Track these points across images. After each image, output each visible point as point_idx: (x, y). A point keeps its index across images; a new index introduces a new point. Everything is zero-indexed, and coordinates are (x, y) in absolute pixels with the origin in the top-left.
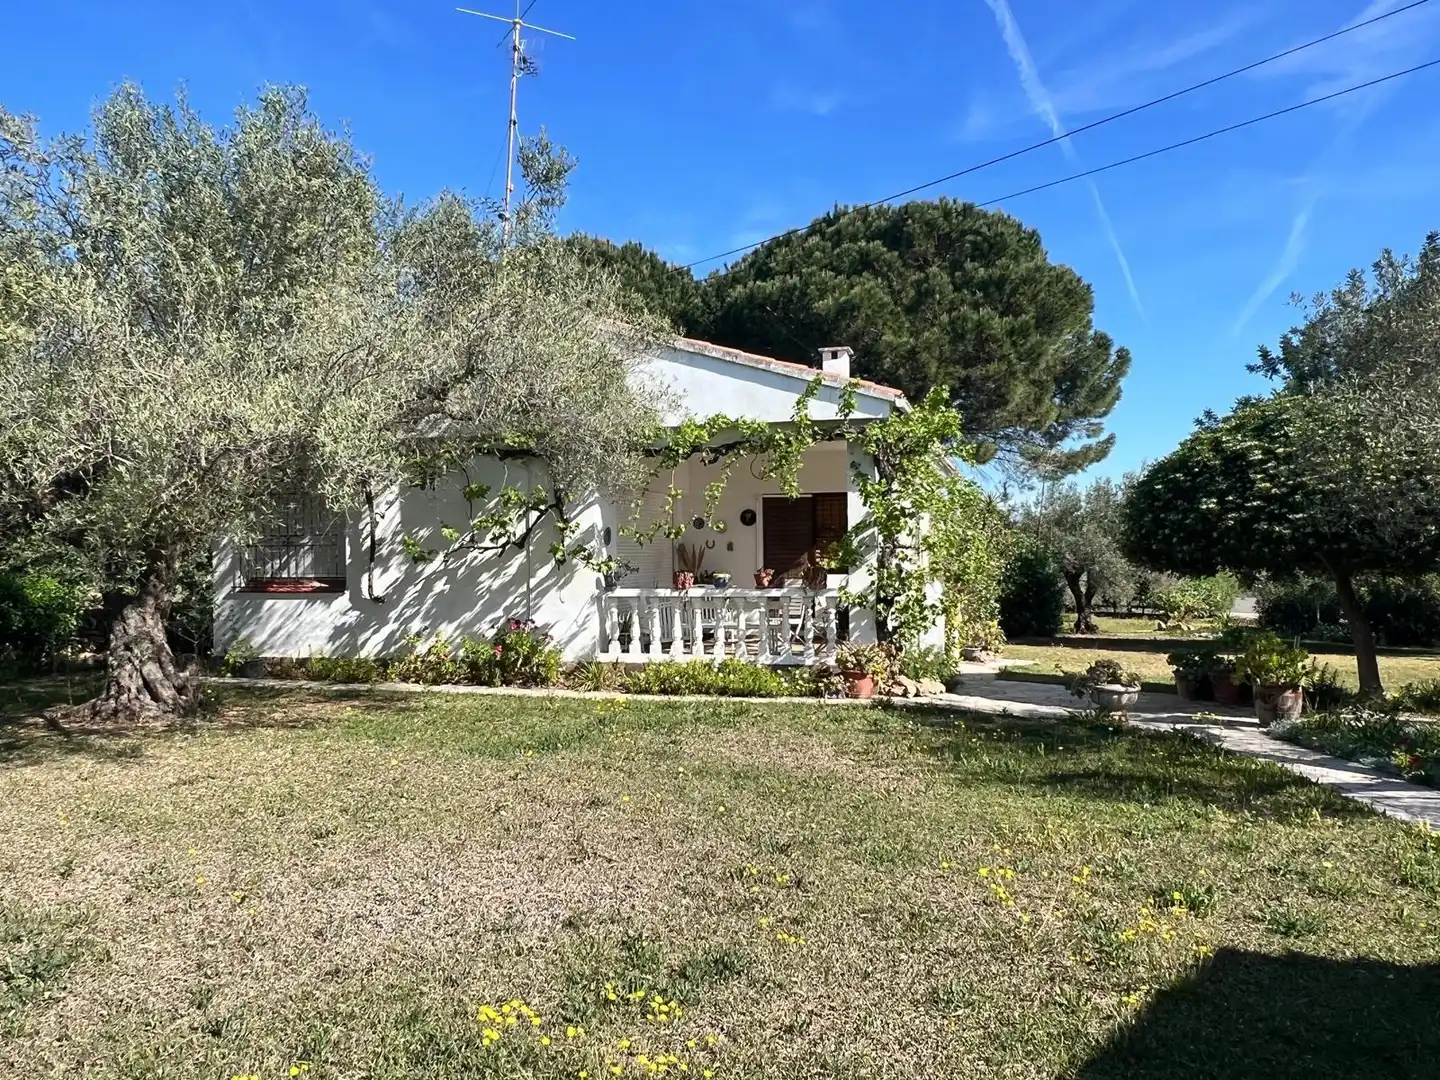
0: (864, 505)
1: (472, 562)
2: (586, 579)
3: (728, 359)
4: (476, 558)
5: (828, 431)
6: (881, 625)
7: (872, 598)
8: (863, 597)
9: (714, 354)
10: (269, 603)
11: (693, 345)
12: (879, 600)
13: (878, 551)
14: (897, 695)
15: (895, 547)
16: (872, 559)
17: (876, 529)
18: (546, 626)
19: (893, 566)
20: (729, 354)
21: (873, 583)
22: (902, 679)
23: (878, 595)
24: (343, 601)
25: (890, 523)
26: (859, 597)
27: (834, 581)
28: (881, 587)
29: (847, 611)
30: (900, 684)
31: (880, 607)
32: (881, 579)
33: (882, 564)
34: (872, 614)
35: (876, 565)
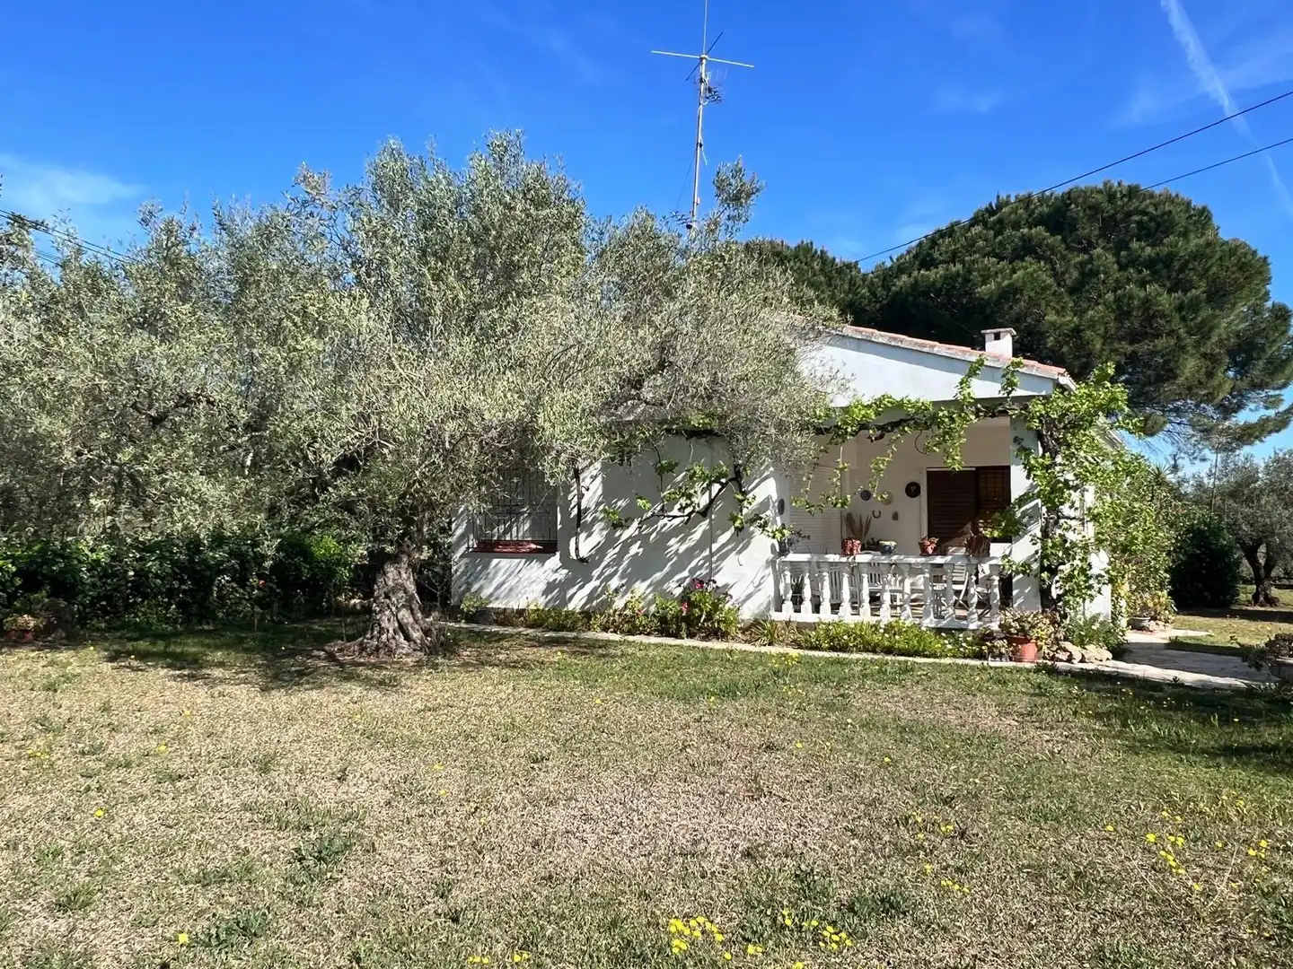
0: (1028, 477)
1: (662, 528)
2: (762, 545)
3: (893, 344)
4: (665, 525)
5: (991, 408)
6: (1045, 593)
7: (1035, 566)
8: (1026, 565)
9: (881, 340)
10: (495, 561)
11: (861, 332)
12: (1043, 569)
13: (1041, 522)
14: (1061, 660)
15: (1059, 518)
16: (1036, 530)
17: (1039, 501)
18: (726, 586)
19: (1057, 536)
20: (895, 339)
21: (1037, 552)
22: (1068, 645)
23: (1042, 562)
24: (555, 561)
25: (1054, 495)
26: (1022, 566)
27: (997, 550)
28: (1045, 556)
29: (1010, 577)
30: (1065, 650)
31: (1045, 575)
32: (1044, 548)
33: (1045, 533)
34: (1036, 581)
35: (1039, 535)
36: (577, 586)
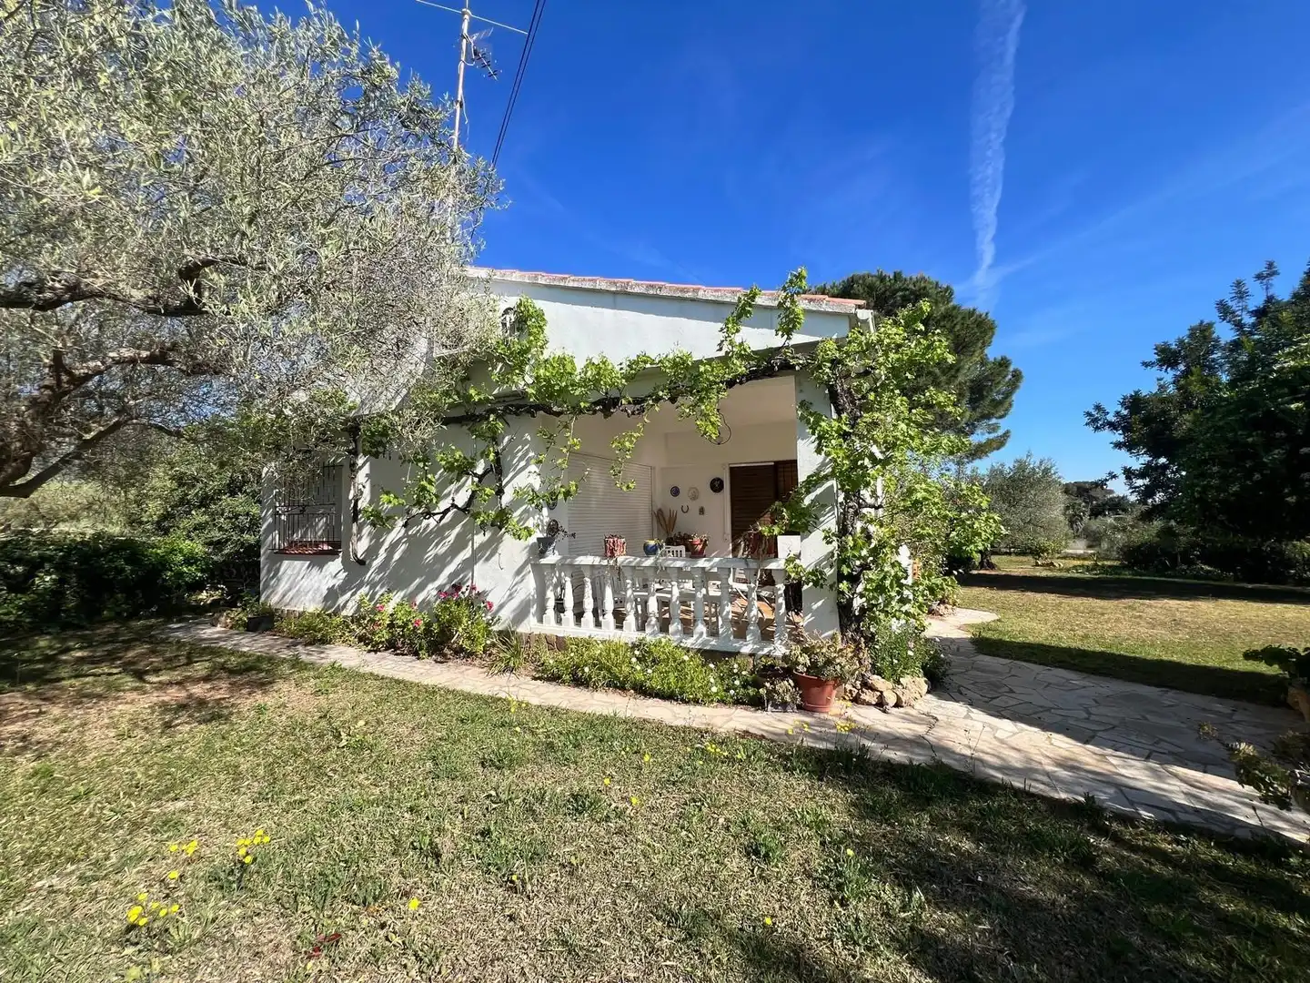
0: (819, 451)
1: (425, 530)
3: (651, 292)
4: (428, 525)
5: (767, 366)
6: (844, 610)
7: (829, 572)
8: (817, 573)
9: (637, 290)
11: (616, 284)
12: (841, 577)
13: (837, 511)
14: (869, 704)
15: (860, 506)
16: (830, 522)
17: (833, 482)
18: (484, 592)
19: (859, 530)
20: (652, 286)
21: (832, 554)
22: (876, 680)
23: (839, 568)
25: (853, 480)
26: (813, 573)
27: (787, 545)
28: (843, 561)
29: (799, 585)
30: (872, 688)
31: (844, 586)
32: (842, 548)
33: (843, 531)
34: (834, 593)
35: (834, 528)
36: (350, 593)
